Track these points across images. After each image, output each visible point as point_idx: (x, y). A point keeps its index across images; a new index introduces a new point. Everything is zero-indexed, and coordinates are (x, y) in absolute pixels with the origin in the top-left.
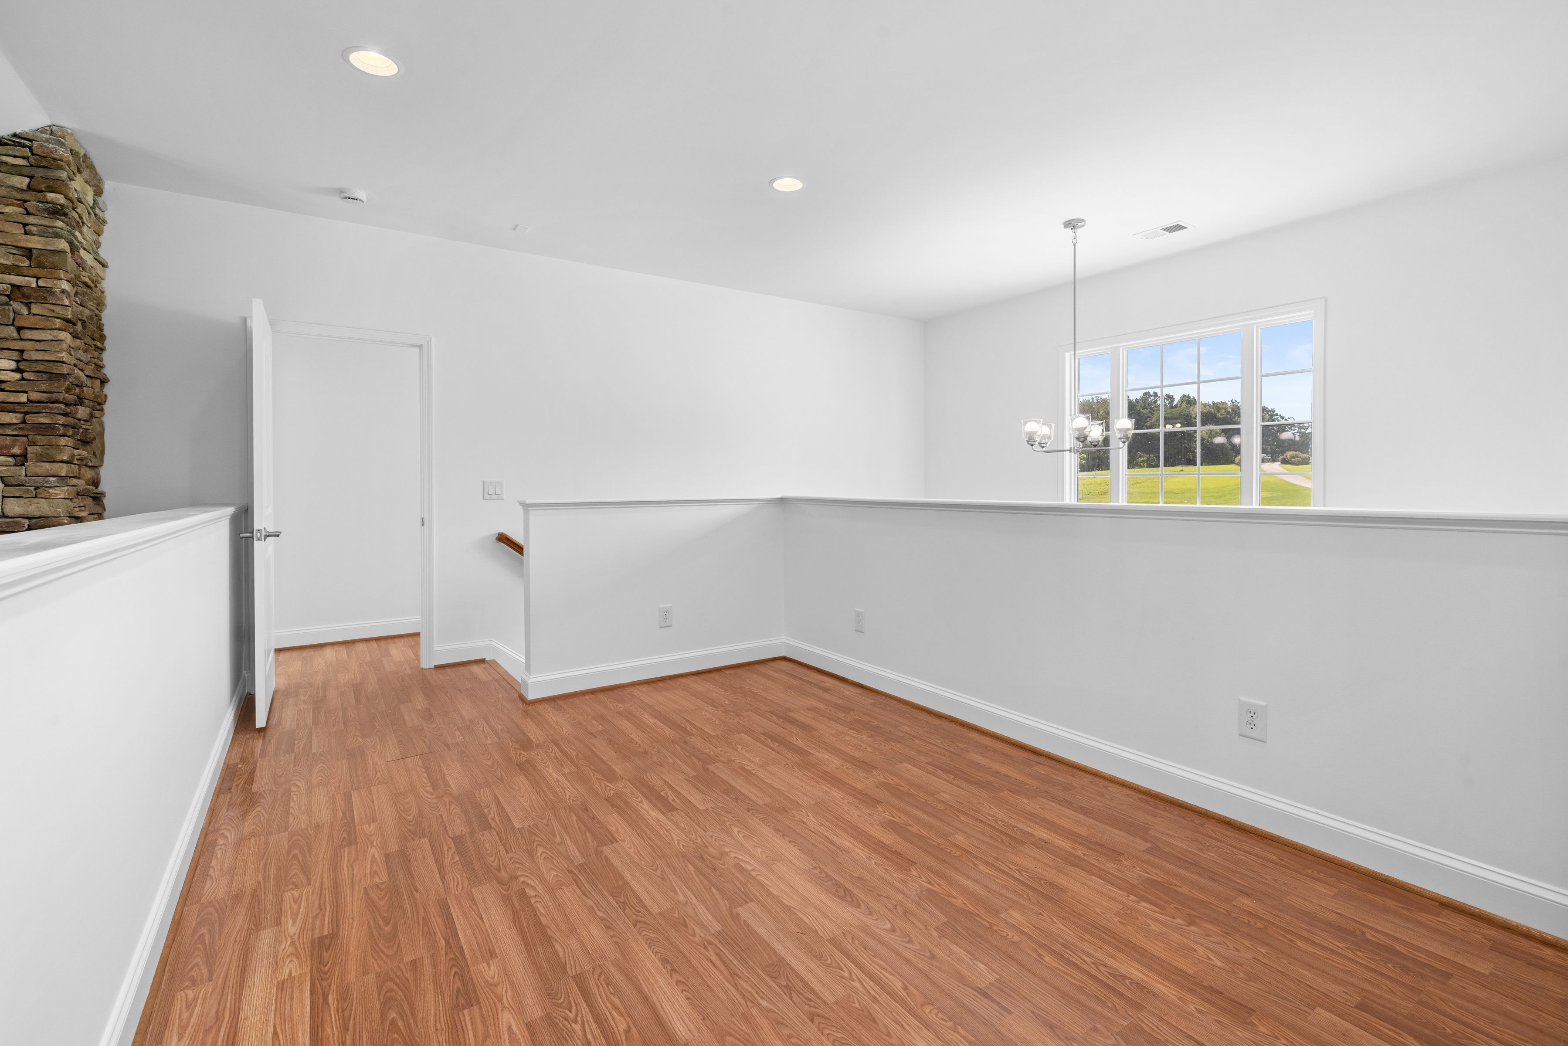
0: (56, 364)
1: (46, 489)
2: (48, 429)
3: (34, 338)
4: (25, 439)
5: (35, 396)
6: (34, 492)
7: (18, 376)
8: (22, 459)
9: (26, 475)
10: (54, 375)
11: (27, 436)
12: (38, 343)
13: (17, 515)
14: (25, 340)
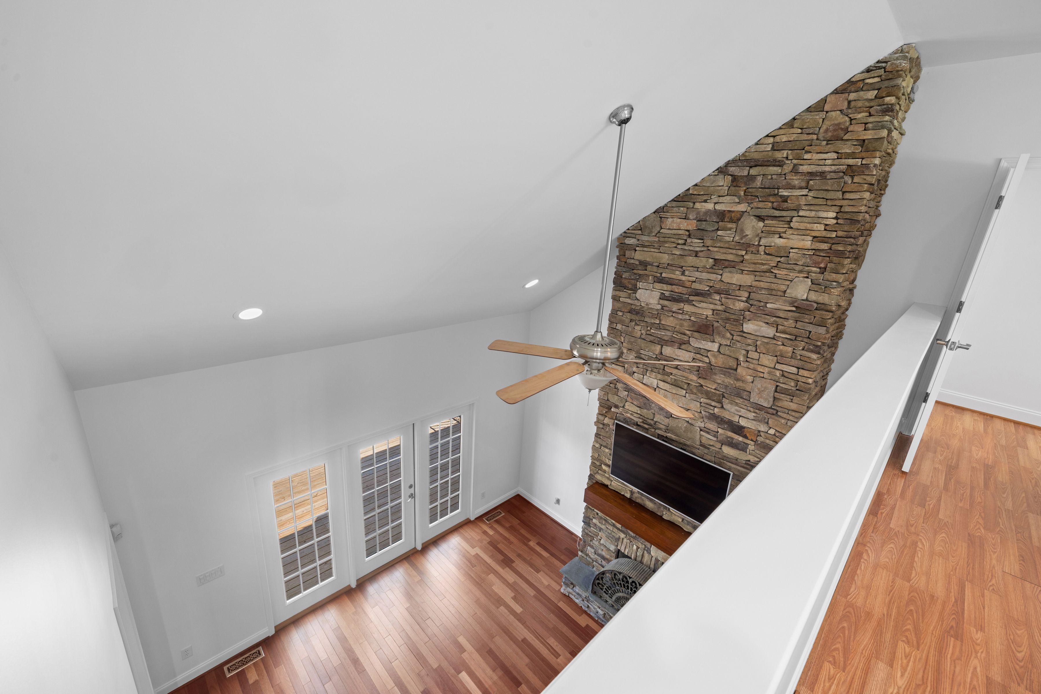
0: (857, 214)
1: (830, 289)
2: (841, 254)
3: (850, 198)
4: (828, 258)
5: (840, 233)
6: (824, 289)
7: (835, 221)
8: (823, 271)
9: (823, 280)
10: (854, 221)
11: (829, 257)
12: (851, 201)
13: (812, 300)
14: (845, 199)
